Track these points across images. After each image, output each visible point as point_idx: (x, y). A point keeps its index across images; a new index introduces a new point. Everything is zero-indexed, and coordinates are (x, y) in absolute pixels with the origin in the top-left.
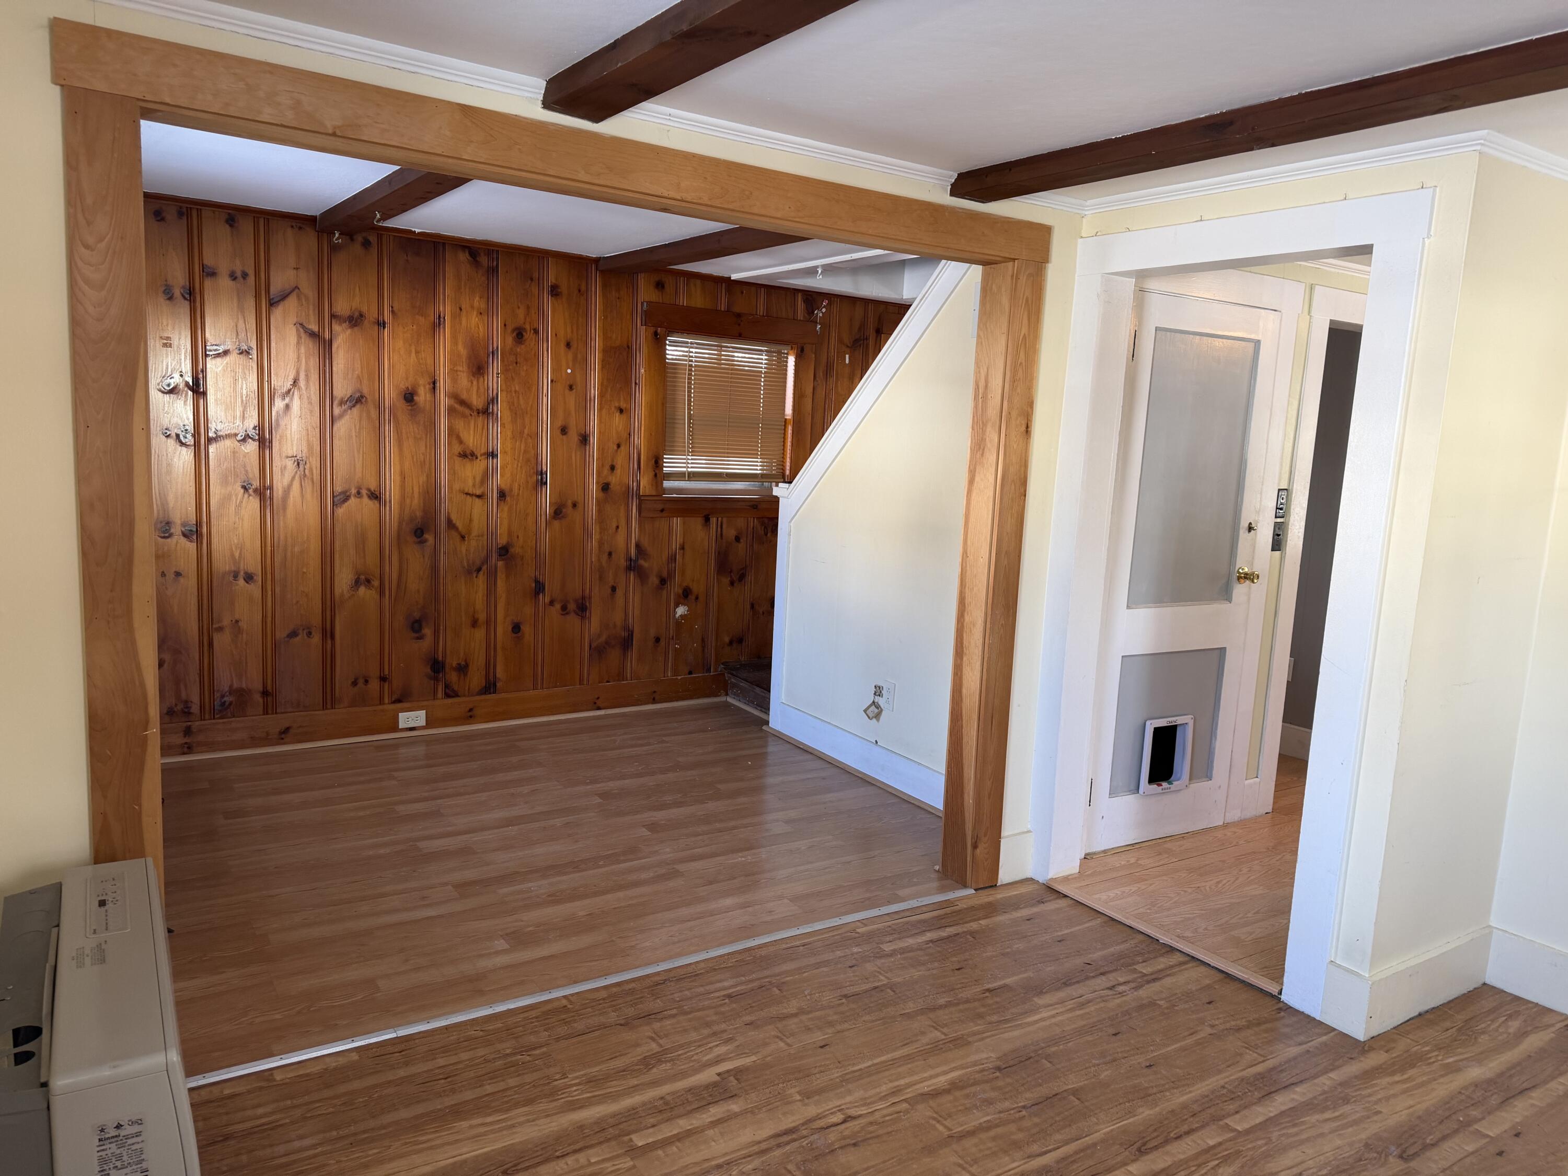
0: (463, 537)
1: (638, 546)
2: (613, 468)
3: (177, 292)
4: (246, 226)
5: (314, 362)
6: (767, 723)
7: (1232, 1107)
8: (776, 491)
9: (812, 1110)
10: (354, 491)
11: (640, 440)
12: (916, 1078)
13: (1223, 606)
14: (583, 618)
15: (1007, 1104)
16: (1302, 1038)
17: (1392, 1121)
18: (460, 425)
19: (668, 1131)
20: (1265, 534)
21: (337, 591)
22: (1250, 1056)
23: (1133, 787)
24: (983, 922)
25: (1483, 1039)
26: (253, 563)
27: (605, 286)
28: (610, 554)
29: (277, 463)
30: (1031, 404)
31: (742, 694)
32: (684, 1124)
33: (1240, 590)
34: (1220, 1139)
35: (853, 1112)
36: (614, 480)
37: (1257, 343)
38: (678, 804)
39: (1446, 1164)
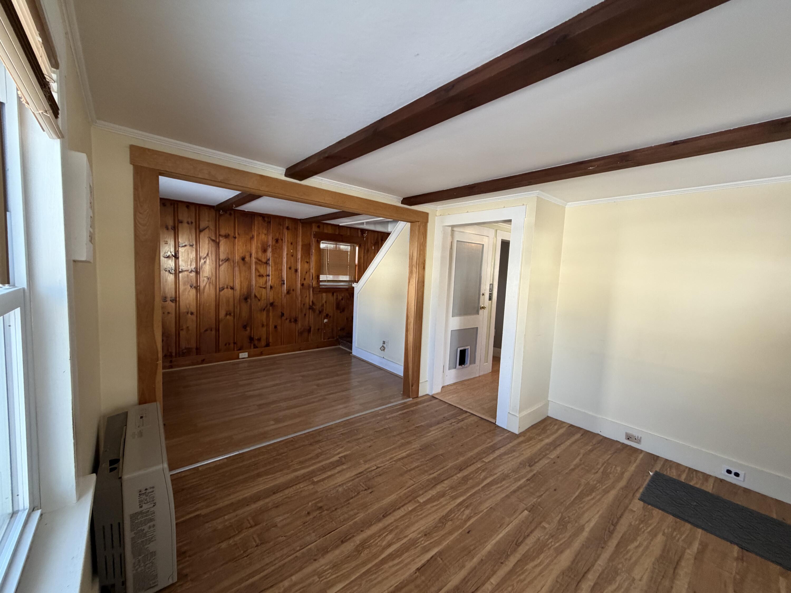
0: (259, 300)
1: (312, 302)
2: (305, 279)
3: (170, 227)
4: (193, 209)
5: (214, 249)
6: (351, 353)
7: (484, 455)
8: (353, 285)
9: (367, 466)
10: (226, 287)
11: (313, 271)
12: (397, 454)
13: (477, 316)
14: (296, 323)
15: (423, 460)
16: (502, 435)
17: (526, 456)
18: (259, 267)
19: (324, 476)
20: (487, 296)
21: (220, 317)
22: (489, 441)
23: (455, 367)
24: (415, 408)
25: (548, 431)
26: (193, 309)
27: (302, 227)
28: (304, 304)
29: (201, 279)
30: (425, 261)
31: (344, 345)
32: (329, 473)
33: (481, 311)
34: (481, 465)
35: (379, 466)
36: (305, 282)
37: (483, 245)
38: (325, 378)
39: (540, 467)
